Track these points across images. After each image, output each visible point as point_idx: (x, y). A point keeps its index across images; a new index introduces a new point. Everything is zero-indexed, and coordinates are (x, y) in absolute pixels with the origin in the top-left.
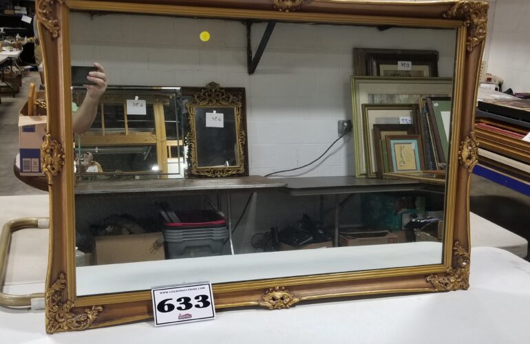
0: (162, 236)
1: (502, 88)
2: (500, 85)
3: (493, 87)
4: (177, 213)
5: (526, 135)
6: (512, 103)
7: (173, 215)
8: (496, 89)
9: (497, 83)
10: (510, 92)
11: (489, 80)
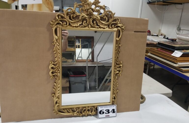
0: (68, 79)
1: (165, 37)
2: (165, 36)
3: (163, 37)
4: (72, 72)
5: (172, 53)
6: (168, 43)
7: (71, 73)
8: (164, 38)
9: (164, 35)
10: (167, 38)
11: (162, 35)
